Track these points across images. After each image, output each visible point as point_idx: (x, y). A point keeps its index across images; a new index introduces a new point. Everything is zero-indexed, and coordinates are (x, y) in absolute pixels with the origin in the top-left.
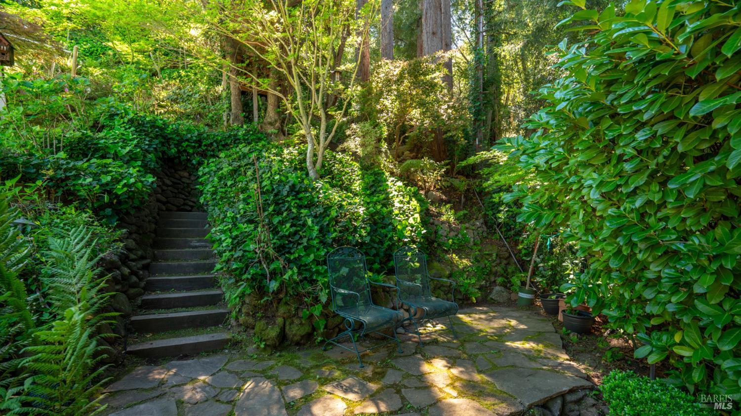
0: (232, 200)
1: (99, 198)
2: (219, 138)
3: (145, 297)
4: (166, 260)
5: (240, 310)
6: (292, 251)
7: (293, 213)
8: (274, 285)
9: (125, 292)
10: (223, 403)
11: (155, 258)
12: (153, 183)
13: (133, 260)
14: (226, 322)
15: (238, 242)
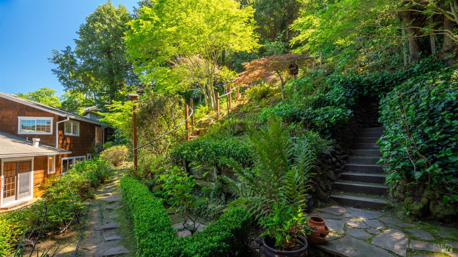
0: (397, 118)
1: (324, 126)
2: (398, 76)
3: (343, 174)
4: (358, 155)
5: (395, 188)
6: (440, 152)
7: (447, 123)
8: (418, 175)
9: (333, 170)
10: (368, 233)
11: (351, 154)
12: (351, 113)
13: (338, 155)
14: (387, 194)
15: (395, 146)
